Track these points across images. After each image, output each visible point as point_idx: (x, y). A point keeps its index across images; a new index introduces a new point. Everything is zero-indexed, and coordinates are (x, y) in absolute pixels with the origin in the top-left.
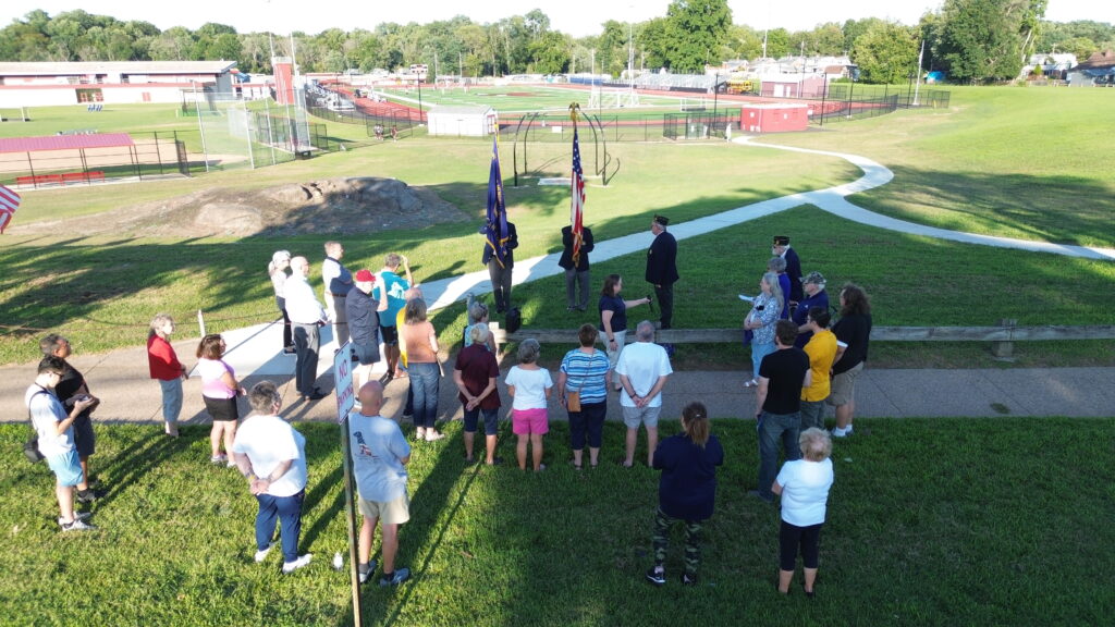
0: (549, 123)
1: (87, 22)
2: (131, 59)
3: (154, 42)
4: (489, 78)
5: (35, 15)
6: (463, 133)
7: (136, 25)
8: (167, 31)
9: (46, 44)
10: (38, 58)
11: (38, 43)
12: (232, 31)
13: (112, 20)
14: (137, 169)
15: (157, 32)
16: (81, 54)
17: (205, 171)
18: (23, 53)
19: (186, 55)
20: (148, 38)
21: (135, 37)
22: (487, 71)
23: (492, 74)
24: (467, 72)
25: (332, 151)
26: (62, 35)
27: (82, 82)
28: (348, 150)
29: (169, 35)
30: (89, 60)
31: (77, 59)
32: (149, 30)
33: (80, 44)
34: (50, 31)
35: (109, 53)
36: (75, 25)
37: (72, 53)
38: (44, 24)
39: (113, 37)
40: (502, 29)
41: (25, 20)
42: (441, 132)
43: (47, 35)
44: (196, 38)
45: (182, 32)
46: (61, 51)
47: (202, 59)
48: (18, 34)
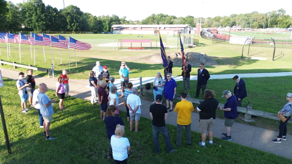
1: (162, 16)
2: (170, 24)
3: (175, 20)
4: (261, 29)
5: (153, 15)
7: (172, 17)
8: (178, 18)
9: (153, 21)
10: (151, 24)
11: (152, 21)
12: (193, 17)
13: (167, 15)
15: (176, 18)
16: (159, 23)
18: (149, 23)
19: (181, 23)
20: (174, 19)
21: (171, 19)
22: (261, 27)
23: (262, 28)
24: (253, 27)
25: (199, 46)
26: (157, 19)
27: (156, 29)
29: (178, 19)
30: (161, 24)
31: (159, 24)
32: (175, 18)
33: (160, 21)
35: (165, 23)
36: (160, 17)
37: (158, 23)
38: (154, 17)
39: (167, 19)
41: (151, 16)
42: (233, 43)
43: (154, 19)
44: (184, 19)
45: (181, 18)
46: (156, 22)
47: (184, 24)
48: (149, 19)
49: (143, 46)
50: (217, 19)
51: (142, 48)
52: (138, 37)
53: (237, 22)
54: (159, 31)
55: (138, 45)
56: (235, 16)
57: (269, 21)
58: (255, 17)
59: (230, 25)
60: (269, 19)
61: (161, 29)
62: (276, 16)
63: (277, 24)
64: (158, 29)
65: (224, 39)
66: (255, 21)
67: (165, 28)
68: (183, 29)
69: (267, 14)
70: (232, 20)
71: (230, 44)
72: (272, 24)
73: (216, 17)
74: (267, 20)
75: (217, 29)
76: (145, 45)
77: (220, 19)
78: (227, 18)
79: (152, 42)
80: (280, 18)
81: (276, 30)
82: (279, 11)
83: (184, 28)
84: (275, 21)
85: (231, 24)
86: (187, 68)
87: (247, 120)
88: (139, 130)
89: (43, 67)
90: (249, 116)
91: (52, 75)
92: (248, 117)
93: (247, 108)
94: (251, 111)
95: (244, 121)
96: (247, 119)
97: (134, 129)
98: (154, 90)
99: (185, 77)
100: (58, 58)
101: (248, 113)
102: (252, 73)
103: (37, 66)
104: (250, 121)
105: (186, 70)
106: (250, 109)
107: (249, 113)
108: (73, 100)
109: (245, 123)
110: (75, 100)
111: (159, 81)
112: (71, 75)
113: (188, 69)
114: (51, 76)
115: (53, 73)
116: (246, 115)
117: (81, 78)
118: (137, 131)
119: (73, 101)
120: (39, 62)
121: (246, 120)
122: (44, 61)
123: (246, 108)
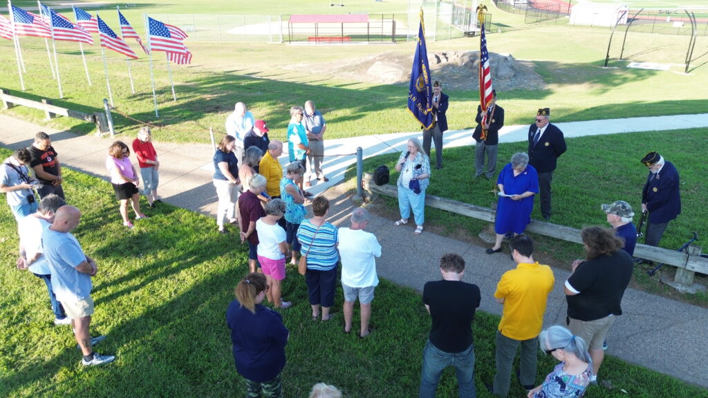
0: (673, 18)
6: (595, 24)
14: (368, 37)
17: (406, 41)
25: (492, 33)
28: (502, 32)
42: (578, 22)
49: (347, 32)
51: (342, 38)
52: (332, 5)
55: (333, 29)
65: (555, 12)
71: (571, 26)
76: (351, 29)
79: (370, 20)
87: (684, 288)
89: (83, 101)
90: (689, 277)
91: (109, 130)
92: (687, 278)
93: (687, 253)
94: (698, 262)
95: (675, 289)
96: (683, 285)
100: (125, 75)
101: (688, 268)
103: (66, 98)
104: (691, 291)
106: (697, 255)
107: (693, 268)
108: (169, 216)
109: (676, 295)
110: (173, 214)
112: (160, 130)
114: (104, 134)
115: (110, 123)
116: (679, 275)
117: (187, 140)
119: (168, 218)
120: (73, 86)
121: (679, 288)
122: (87, 82)
123: (683, 254)
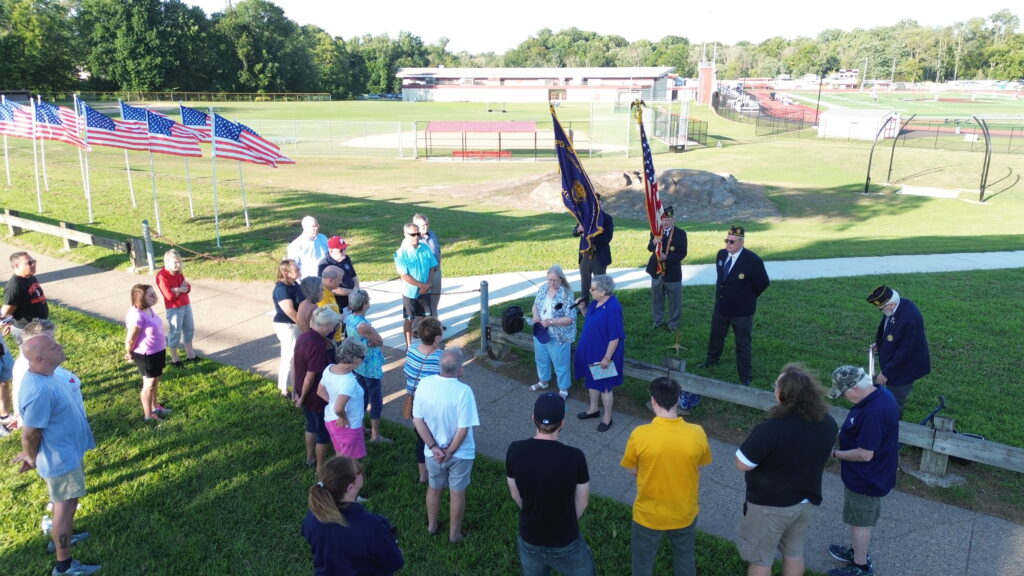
1: (576, 36)
2: (603, 66)
3: (622, 52)
4: (929, 83)
5: (542, 33)
6: (853, 136)
7: (611, 39)
8: (634, 43)
9: (545, 55)
10: (538, 66)
11: (540, 54)
12: (686, 42)
13: (594, 35)
14: (535, 152)
15: (626, 44)
16: (567, 62)
17: (588, 157)
18: (529, 62)
19: (644, 62)
20: (618, 49)
21: (608, 49)
22: (929, 75)
23: (934, 80)
24: (900, 76)
25: (709, 147)
26: (557, 47)
27: (555, 84)
28: (724, 146)
29: (634, 46)
30: (571, 66)
31: (564, 66)
32: (620, 43)
33: (567, 55)
34: (550, 45)
35: (587, 61)
36: (568, 39)
37: (561, 61)
38: (547, 39)
39: (593, 48)
40: (956, 32)
41: (537, 37)
42: (830, 134)
43: (547, 48)
44: (654, 49)
45: (645, 44)
46: (554, 60)
47: (655, 66)
48: (529, 48)
49: (506, 145)
50: (773, 48)
51: (500, 153)
52: (490, 111)
53: (843, 59)
54: (564, 90)
55: (486, 141)
56: (837, 36)
57: (958, 54)
58: (907, 41)
59: (817, 68)
60: (959, 48)
61: (570, 82)
62: (984, 38)
63: (986, 64)
64: (561, 83)
65: (797, 121)
66: (909, 55)
67: (585, 80)
68: (652, 82)
69: (949, 29)
70: (825, 52)
71: (820, 139)
72: (968, 67)
73: (769, 40)
74: (950, 50)
75: (771, 84)
76: (512, 141)
77: (783, 48)
78: (807, 45)
79: (538, 130)
80: (999, 45)
81: (981, 87)
82: (997, 18)
83: (655, 79)
84: (981, 54)
85: (820, 65)
86: (669, 243)
87: (933, 480)
88: (467, 527)
89: (120, 228)
90: (940, 463)
91: (148, 264)
92: (936, 464)
93: (933, 426)
94: (950, 441)
95: (920, 481)
96: (932, 475)
97: (442, 526)
98: (534, 338)
99: (660, 278)
100: (184, 194)
101: (937, 449)
102: (918, 253)
103: (97, 223)
104: (943, 483)
105: (664, 251)
106: (947, 430)
107: (943, 449)
108: (209, 375)
109: (922, 489)
110: (215, 373)
111: (554, 303)
112: (219, 264)
113: (672, 249)
114: (141, 269)
115: (149, 255)
116: (926, 459)
117: (255, 277)
118: (456, 532)
119: (207, 379)
120: (110, 208)
121: (927, 479)
122: (131, 203)
123: (927, 429)
